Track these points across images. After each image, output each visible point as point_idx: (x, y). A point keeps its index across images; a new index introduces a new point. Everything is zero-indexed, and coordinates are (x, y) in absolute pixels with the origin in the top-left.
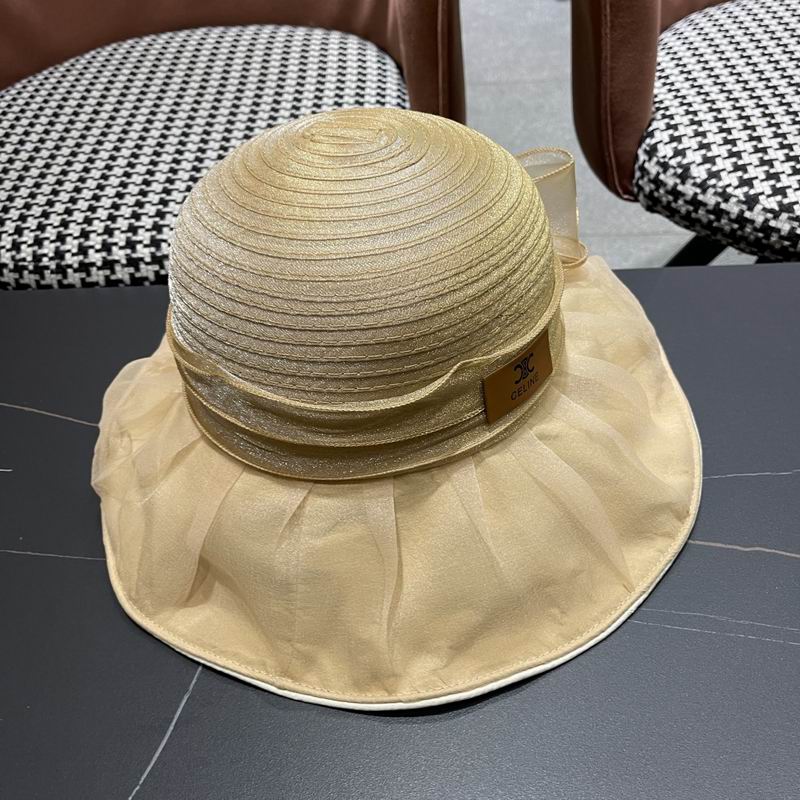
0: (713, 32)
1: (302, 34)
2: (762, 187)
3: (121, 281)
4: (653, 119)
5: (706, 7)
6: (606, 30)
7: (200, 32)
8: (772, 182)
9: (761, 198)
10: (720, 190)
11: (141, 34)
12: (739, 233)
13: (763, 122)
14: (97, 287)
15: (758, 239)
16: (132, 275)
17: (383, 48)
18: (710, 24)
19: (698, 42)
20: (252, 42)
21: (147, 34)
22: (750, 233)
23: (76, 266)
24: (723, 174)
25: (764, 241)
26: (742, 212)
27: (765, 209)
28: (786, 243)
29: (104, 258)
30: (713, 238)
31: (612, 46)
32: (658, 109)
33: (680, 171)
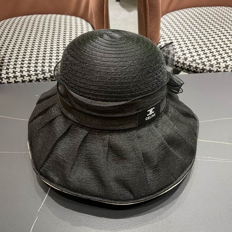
0: (173, 18)
1: (64, 17)
2: (188, 55)
3: (19, 82)
4: (160, 39)
5: (170, 12)
6: (148, 16)
7: (35, 16)
8: (191, 54)
9: (188, 58)
10: (178, 56)
11: (17, 16)
12: (183, 67)
13: (187, 40)
14: (12, 83)
15: (188, 69)
16: (22, 80)
17: (87, 21)
18: (172, 16)
19: (169, 20)
20: (50, 18)
21: (19, 16)
22: (186, 67)
23: (5, 77)
24: (178, 52)
25: (189, 69)
26: (184, 62)
27: (189, 61)
28: (195, 69)
29: (14, 75)
30: (177, 68)
31: (150, 20)
32: (161, 37)
33: (168, 52)
